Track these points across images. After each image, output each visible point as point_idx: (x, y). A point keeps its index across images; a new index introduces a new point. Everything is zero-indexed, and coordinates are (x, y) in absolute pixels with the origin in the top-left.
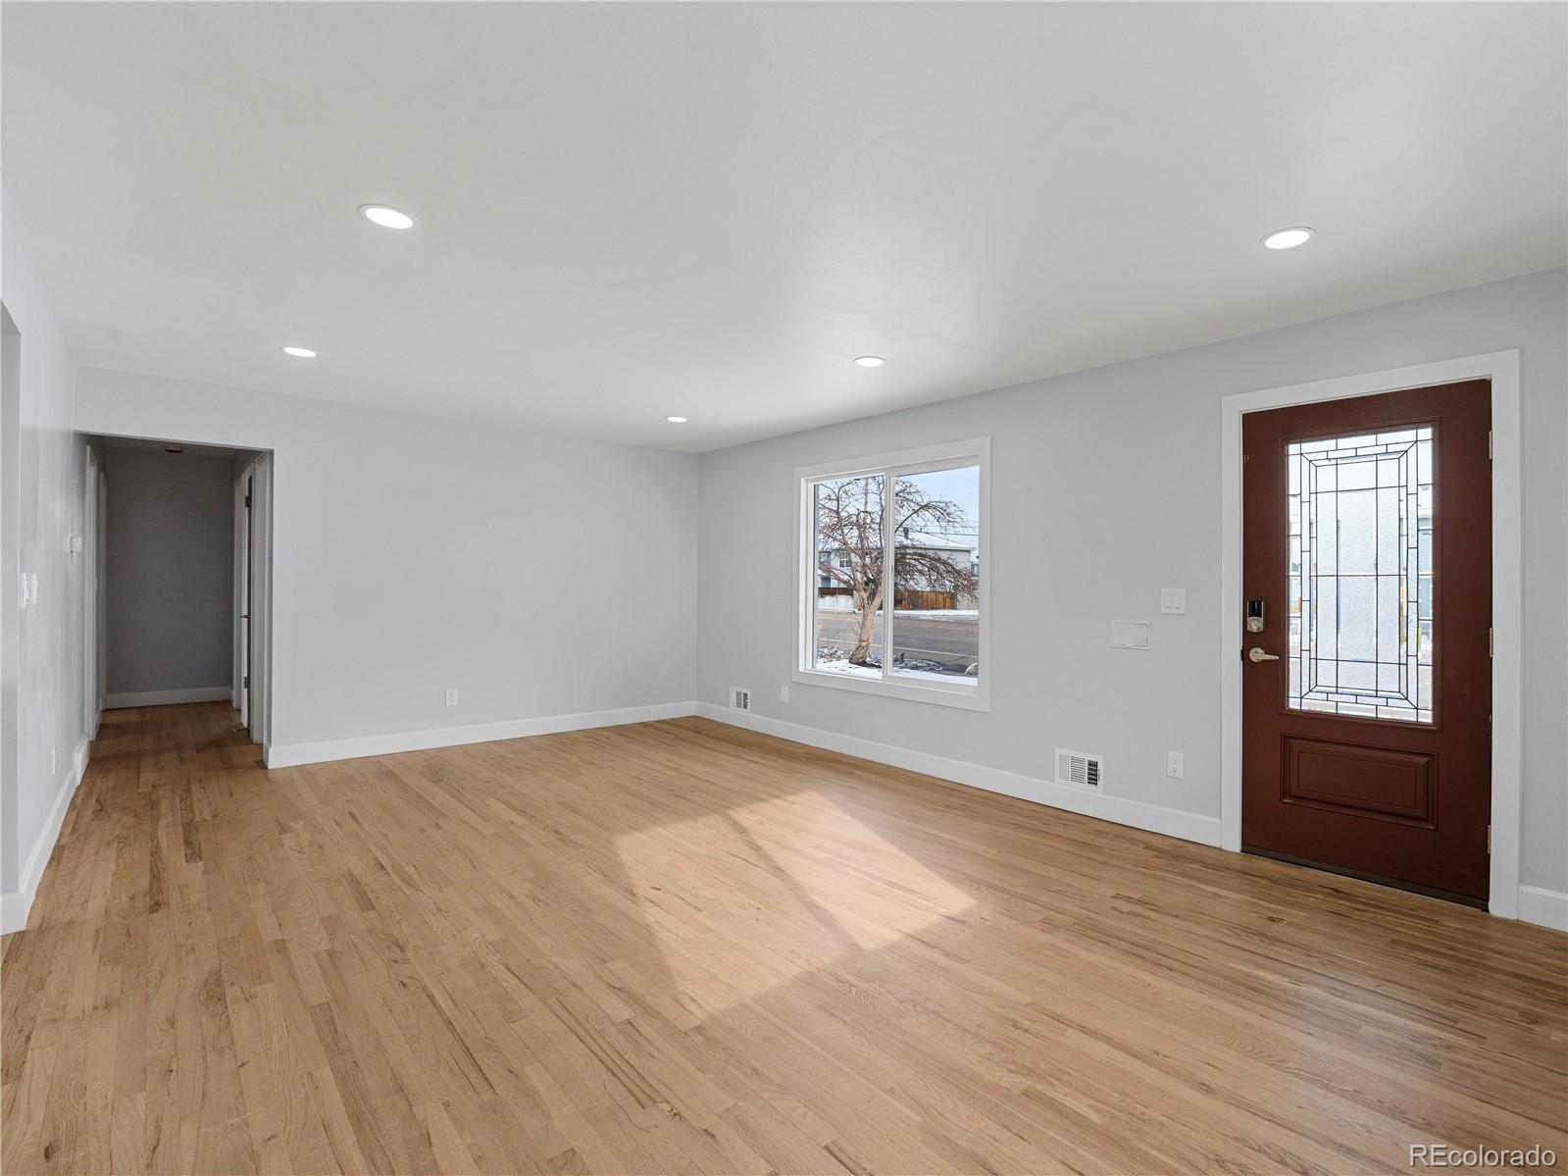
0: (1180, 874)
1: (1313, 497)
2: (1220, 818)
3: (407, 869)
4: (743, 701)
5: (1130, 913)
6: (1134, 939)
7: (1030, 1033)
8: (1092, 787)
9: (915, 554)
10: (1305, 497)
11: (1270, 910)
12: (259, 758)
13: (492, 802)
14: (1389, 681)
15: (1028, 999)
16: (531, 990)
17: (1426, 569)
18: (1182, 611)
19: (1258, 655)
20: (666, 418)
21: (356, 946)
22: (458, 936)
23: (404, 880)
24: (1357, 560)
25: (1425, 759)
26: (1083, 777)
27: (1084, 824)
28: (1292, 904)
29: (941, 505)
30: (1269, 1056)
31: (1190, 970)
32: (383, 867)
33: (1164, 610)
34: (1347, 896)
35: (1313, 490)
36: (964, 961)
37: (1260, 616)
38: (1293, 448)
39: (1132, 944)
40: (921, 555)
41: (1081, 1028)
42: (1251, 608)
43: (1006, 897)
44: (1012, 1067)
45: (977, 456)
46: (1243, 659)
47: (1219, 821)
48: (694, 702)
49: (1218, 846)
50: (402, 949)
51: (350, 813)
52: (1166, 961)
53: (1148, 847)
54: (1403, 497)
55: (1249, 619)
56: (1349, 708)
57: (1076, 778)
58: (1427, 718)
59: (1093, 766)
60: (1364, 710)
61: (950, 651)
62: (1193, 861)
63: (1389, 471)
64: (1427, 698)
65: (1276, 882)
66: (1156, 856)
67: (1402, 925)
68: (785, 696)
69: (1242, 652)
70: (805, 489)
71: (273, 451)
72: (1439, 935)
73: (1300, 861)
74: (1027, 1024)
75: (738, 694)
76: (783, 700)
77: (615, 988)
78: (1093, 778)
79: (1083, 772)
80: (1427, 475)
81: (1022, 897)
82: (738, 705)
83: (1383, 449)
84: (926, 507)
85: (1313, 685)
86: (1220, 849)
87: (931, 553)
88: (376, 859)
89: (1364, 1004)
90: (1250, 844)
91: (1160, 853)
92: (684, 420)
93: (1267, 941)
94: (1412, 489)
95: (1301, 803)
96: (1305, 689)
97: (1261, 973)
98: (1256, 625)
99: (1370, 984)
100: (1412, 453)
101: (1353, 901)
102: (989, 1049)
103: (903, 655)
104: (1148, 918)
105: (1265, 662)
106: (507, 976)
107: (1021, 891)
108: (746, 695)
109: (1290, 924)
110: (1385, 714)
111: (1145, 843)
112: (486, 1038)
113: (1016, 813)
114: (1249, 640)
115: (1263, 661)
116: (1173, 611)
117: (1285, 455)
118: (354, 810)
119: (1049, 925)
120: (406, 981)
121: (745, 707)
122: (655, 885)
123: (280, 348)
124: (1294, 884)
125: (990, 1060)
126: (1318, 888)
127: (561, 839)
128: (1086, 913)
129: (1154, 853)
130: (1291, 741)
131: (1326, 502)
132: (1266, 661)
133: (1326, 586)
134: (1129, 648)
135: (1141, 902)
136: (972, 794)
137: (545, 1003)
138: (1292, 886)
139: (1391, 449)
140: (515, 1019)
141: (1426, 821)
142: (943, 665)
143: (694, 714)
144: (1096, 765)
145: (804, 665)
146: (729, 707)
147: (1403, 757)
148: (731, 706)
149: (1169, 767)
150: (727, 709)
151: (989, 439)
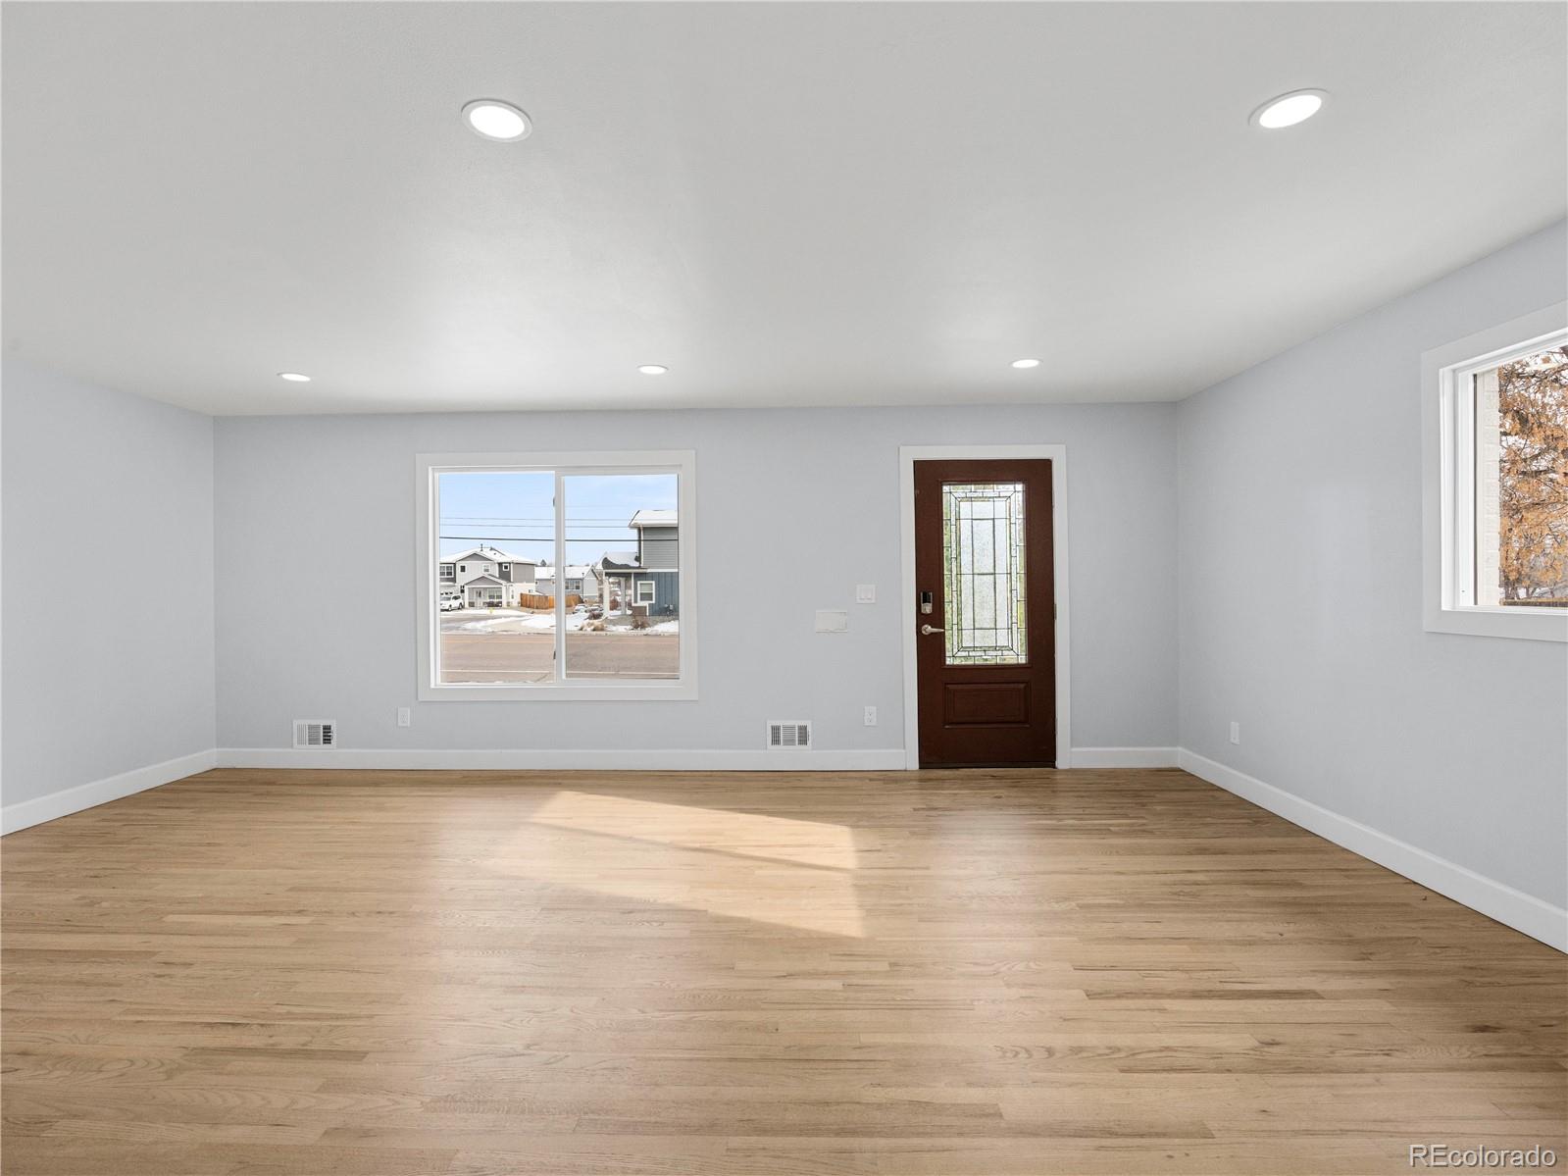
1: (957, 522)
2: (904, 748)
4: (324, 735)
8: (803, 747)
10: (953, 521)
14: (1002, 640)
18: (873, 601)
19: (928, 629)
24: (985, 564)
25: (1022, 686)
33: (859, 601)
35: (957, 517)
37: (928, 602)
38: (946, 488)
42: (922, 596)
45: (681, 465)
46: (917, 633)
47: (903, 751)
48: (215, 750)
49: (904, 769)
54: (1008, 526)
55: (922, 605)
56: (980, 658)
58: (1023, 660)
60: (989, 658)
63: (999, 509)
64: (1023, 649)
68: (406, 716)
69: (917, 628)
73: (956, 765)
75: (309, 728)
76: (403, 725)
79: (794, 736)
80: (1020, 514)
82: (313, 741)
83: (996, 495)
85: (959, 647)
90: (926, 762)
92: (306, 379)
94: (1012, 522)
95: (957, 726)
96: (955, 651)
98: (928, 608)
100: (1012, 499)
108: (326, 728)
110: (1001, 659)
114: (921, 619)
115: (930, 633)
116: (868, 602)
117: (942, 493)
121: (328, 741)
130: (949, 685)
131: (965, 526)
132: (936, 633)
133: (966, 581)
134: (831, 632)
139: (1000, 495)
141: (1023, 722)
143: (215, 767)
144: (805, 728)
145: (436, 679)
146: (292, 747)
147: (1012, 686)
148: (296, 745)
149: (866, 718)
150: (291, 750)
151: (694, 452)
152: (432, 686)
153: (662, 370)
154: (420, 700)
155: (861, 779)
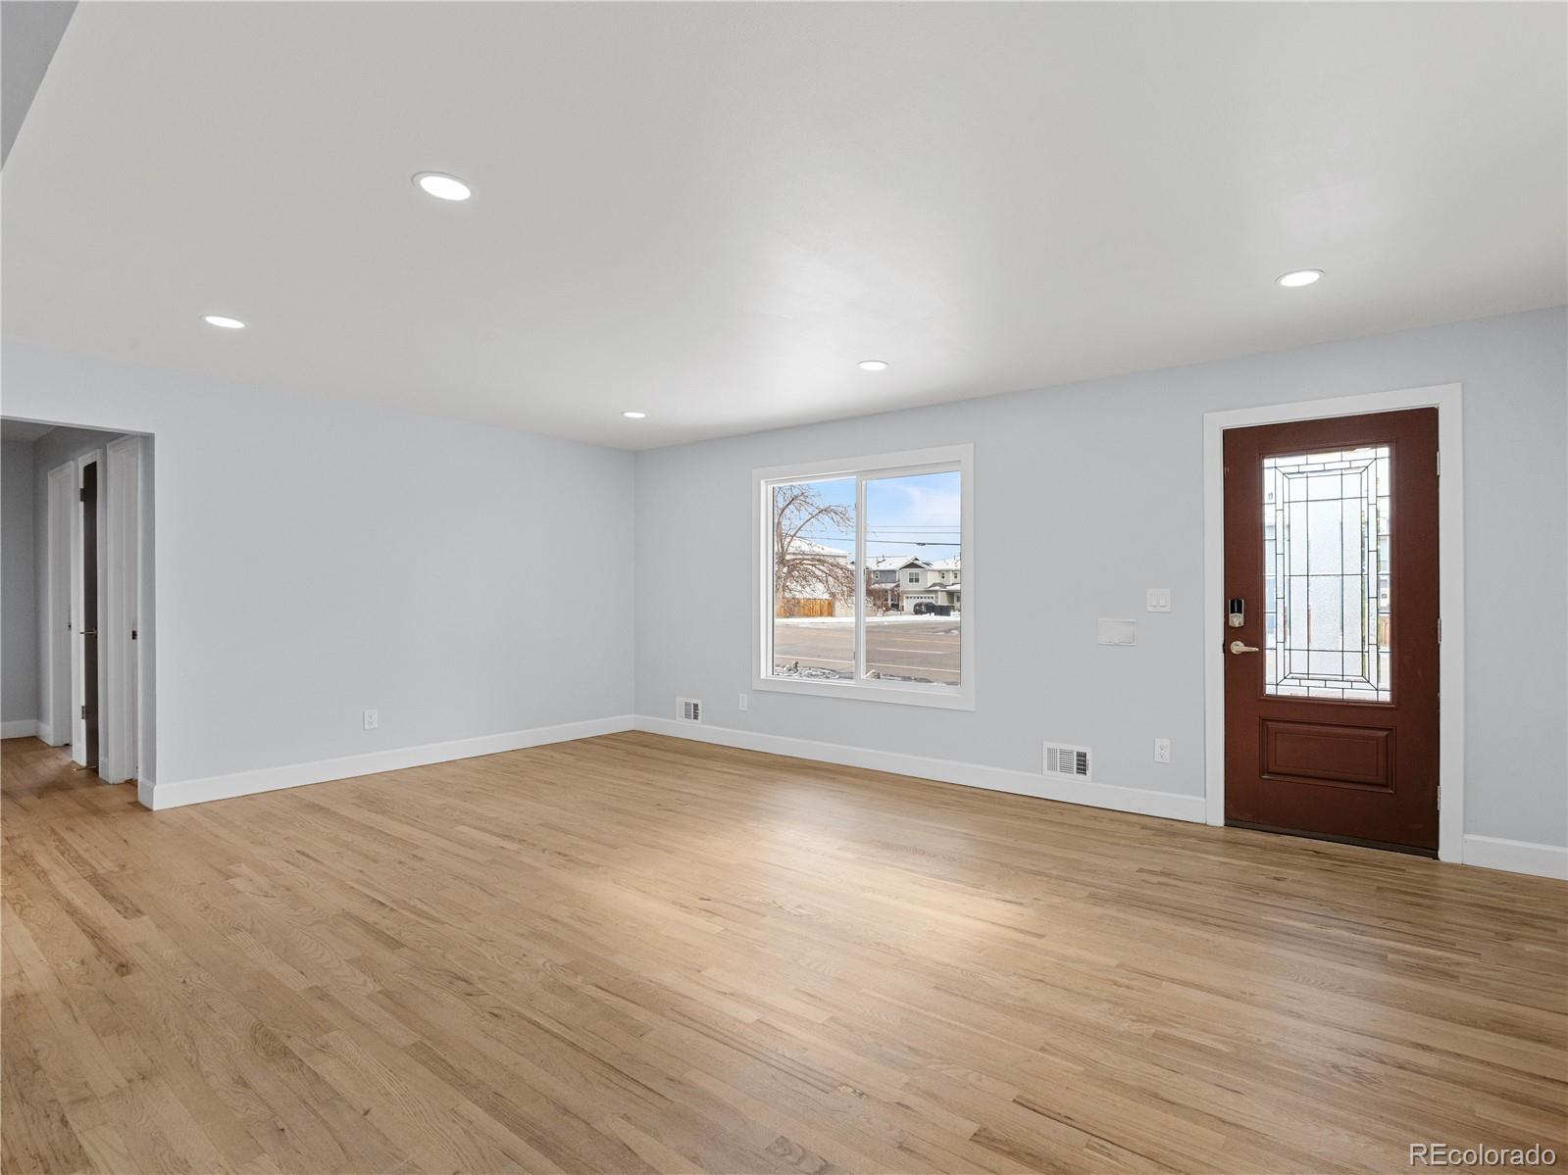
0: (1183, 848)
1: (1286, 505)
2: (1205, 796)
3: (412, 903)
4: (694, 712)
5: (1159, 883)
6: (1176, 905)
7: (1133, 989)
8: (1082, 776)
9: (813, 560)
10: (1280, 506)
11: (1272, 871)
12: (132, 800)
13: (462, 828)
14: (1353, 666)
15: (1114, 963)
16: (639, 1005)
17: (1385, 569)
18: (1168, 609)
19: (1238, 647)
20: (622, 413)
21: (411, 984)
22: (521, 962)
23: (418, 915)
24: (1326, 561)
25: (1385, 733)
26: (1071, 768)
27: (1078, 811)
28: (1288, 865)
29: (841, 509)
30: (1331, 985)
31: (1234, 925)
32: (382, 904)
33: (1150, 609)
34: (1328, 856)
35: (1286, 500)
36: (1042, 936)
37: (1240, 611)
38: (1268, 462)
39: (1176, 908)
40: (819, 560)
41: (1173, 981)
42: (1232, 605)
43: (1045, 879)
44: (1134, 1018)
45: (959, 461)
46: (1224, 651)
47: (1203, 799)
48: (633, 716)
49: (1204, 822)
50: (469, 983)
51: (298, 852)
52: (1210, 920)
53: (1144, 827)
54: (1365, 508)
55: (1230, 615)
56: (1319, 692)
57: (1065, 769)
58: (1385, 697)
59: (1082, 757)
60: (1332, 692)
61: (841, 659)
62: (1189, 837)
63: (1352, 484)
64: (1386, 682)
65: (1265, 848)
66: (1154, 834)
67: (1379, 875)
68: (744, 701)
69: (1224, 645)
70: (765, 490)
71: (152, 435)
72: (1410, 880)
73: (1276, 828)
74: (1125, 982)
75: (687, 704)
76: (741, 708)
77: (725, 994)
78: (1082, 768)
79: (1072, 763)
80: (1385, 488)
81: (1058, 878)
82: (687, 716)
83: (1347, 465)
84: (826, 511)
85: (1287, 672)
86: (1205, 825)
87: (830, 560)
88: (368, 896)
89: (1381, 938)
90: (1233, 819)
91: (1158, 832)
92: (642, 415)
93: (1284, 897)
94: (1372, 500)
95: (1279, 778)
96: (1281, 677)
97: (1291, 922)
98: (1237, 620)
99: (1379, 922)
100: (1372, 468)
101: (1335, 859)
102: (1106, 1006)
103: (797, 663)
104: (1176, 886)
105: (1244, 653)
106: (602, 994)
107: (1054, 872)
108: (696, 706)
109: (1293, 881)
110: (1351, 695)
111: (1140, 824)
112: (622, 1053)
113: (1011, 806)
114: (1230, 634)
115: (1243, 653)
116: (1158, 609)
117: (1261, 469)
118: (300, 848)
119: (1094, 898)
120: (496, 1011)
121: (696, 717)
122: (702, 896)
123: (200, 317)
124: (1284, 849)
125: (1111, 1014)
126: (1301, 851)
127: (569, 861)
128: (1121, 886)
129: (1153, 832)
130: (1270, 723)
131: (1298, 511)
132: (1247, 652)
133: (1298, 584)
134: (1116, 645)
135: (1163, 874)
136: (960, 791)
137: (663, 1015)
138: (1280, 851)
139: (1354, 464)
140: (640, 1033)
141: (1385, 786)
142: (838, 673)
143: (633, 729)
144: (1084, 755)
145: (765, 672)
146: (675, 719)
147: (1367, 732)
148: (678, 718)
149: (1157, 753)
150: (673, 721)
151: (972, 445)
152: (763, 676)
153: (882, 366)
154: (754, 688)
155: (1129, 823)
